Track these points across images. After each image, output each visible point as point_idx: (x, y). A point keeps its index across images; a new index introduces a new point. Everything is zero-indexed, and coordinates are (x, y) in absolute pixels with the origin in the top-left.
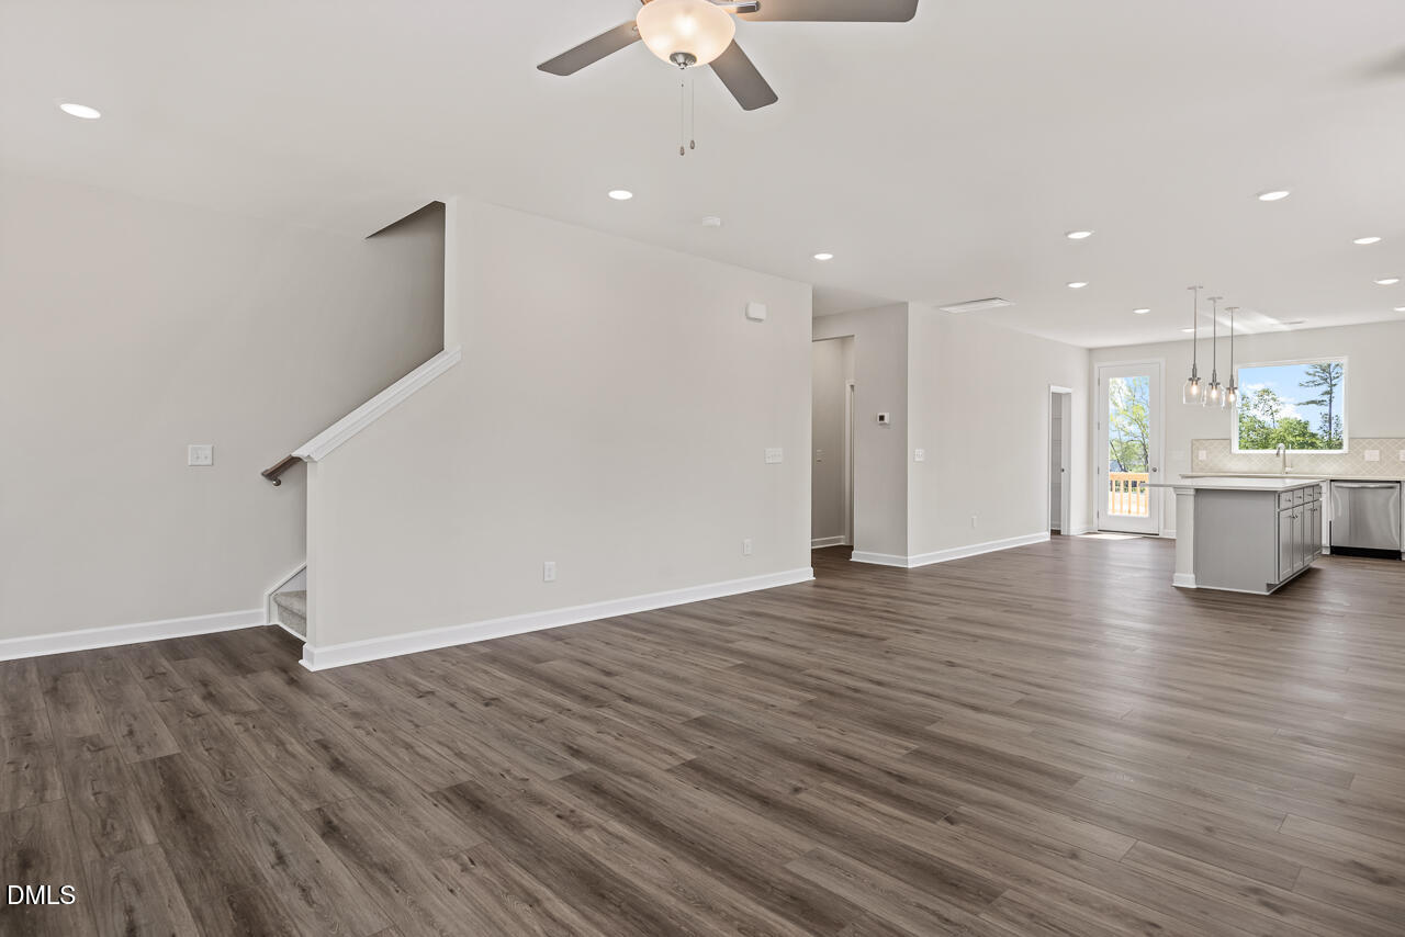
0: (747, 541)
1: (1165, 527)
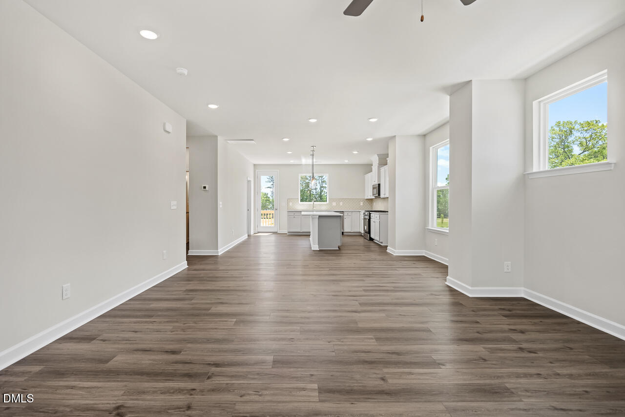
0: (165, 251)
1: (279, 230)
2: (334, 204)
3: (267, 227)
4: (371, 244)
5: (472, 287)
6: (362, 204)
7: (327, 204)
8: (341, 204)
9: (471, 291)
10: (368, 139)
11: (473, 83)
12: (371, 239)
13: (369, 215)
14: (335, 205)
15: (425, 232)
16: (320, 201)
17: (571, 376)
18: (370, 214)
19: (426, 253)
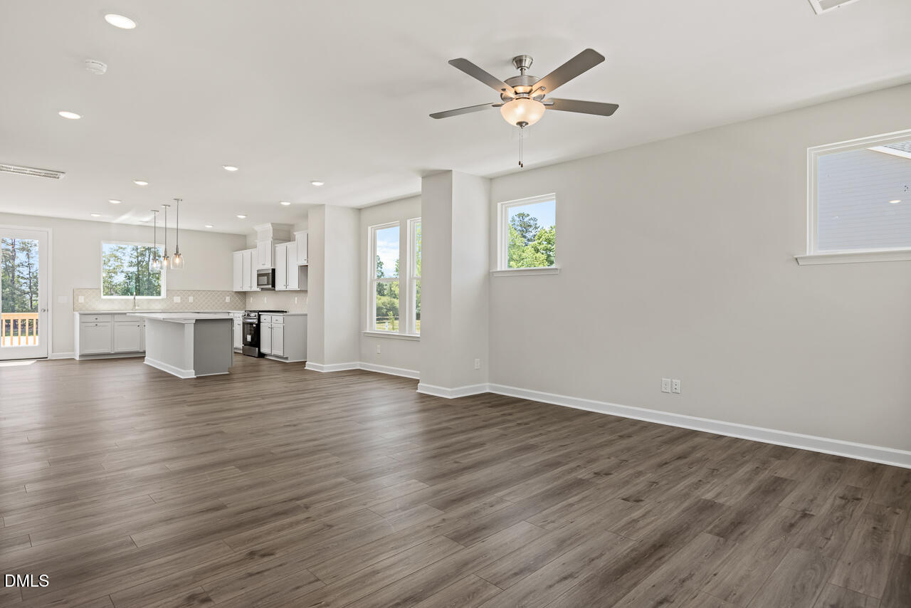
2: (177, 299)
3: (22, 348)
4: (262, 361)
5: (451, 388)
6: (228, 299)
7: (162, 299)
8: (191, 299)
9: (449, 393)
10: (282, 203)
11: (453, 173)
12: (262, 355)
13: (257, 317)
14: (179, 301)
15: (361, 337)
16: (148, 294)
17: (555, 430)
18: (259, 316)
19: (361, 365)
